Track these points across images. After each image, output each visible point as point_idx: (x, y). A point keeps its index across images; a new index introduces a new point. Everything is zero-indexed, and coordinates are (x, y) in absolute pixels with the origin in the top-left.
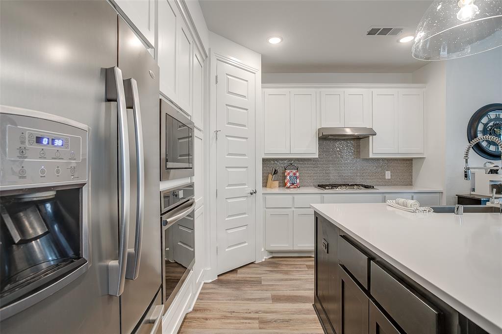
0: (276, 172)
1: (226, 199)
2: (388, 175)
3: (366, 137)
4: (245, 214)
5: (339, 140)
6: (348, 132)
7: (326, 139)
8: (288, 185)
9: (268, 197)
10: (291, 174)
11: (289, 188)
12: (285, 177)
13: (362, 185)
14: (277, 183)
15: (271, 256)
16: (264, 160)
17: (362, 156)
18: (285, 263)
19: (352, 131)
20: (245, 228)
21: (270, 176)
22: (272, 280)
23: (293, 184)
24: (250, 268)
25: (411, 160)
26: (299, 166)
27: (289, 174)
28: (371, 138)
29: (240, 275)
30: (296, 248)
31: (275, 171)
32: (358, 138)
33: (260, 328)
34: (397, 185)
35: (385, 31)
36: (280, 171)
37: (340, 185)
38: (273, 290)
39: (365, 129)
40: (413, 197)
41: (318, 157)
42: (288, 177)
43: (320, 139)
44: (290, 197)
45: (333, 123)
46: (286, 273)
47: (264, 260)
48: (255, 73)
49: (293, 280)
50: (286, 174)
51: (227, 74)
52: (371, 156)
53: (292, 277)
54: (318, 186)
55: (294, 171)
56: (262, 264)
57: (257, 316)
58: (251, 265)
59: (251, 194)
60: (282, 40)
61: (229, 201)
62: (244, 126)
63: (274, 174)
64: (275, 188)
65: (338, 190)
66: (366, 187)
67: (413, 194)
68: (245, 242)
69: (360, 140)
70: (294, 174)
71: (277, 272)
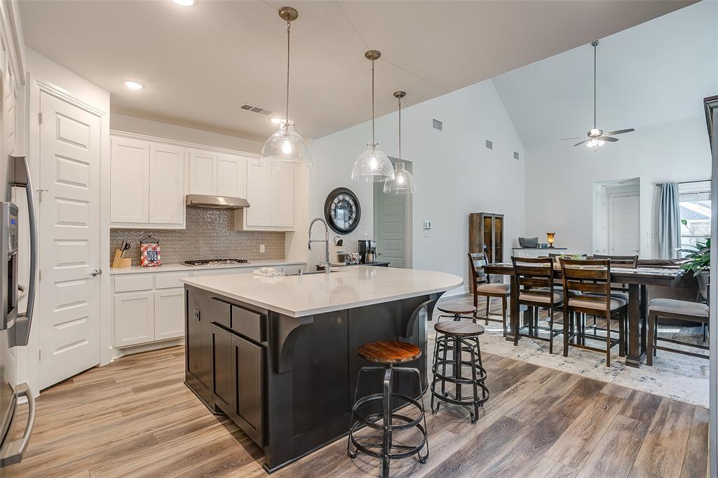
0: (127, 247)
1: (55, 283)
2: (262, 249)
3: (240, 208)
4: (84, 302)
5: (210, 209)
6: (222, 201)
7: (196, 208)
8: (146, 262)
9: (117, 278)
10: (150, 249)
11: (147, 266)
12: (141, 253)
13: (236, 260)
14: (129, 261)
15: (123, 355)
16: (113, 231)
17: (236, 229)
18: (144, 357)
19: (226, 201)
20: (84, 321)
21: (119, 252)
22: (128, 377)
23: (152, 261)
24: (93, 372)
25: (284, 233)
26: (160, 238)
27: (146, 248)
28: (245, 209)
29: (78, 383)
30: (158, 338)
31: (127, 245)
32: (231, 209)
33: (124, 416)
34: (271, 259)
35: (257, 110)
36: (133, 245)
37: (212, 261)
38: (132, 384)
39: (239, 200)
40: (283, 269)
41: (185, 228)
42: (146, 253)
43: (188, 207)
44: (150, 276)
45: (203, 189)
46: (149, 366)
47: (113, 361)
48: (100, 117)
49: (159, 369)
50: (142, 249)
51: (57, 113)
52: (245, 229)
53: (155, 368)
54: (186, 262)
55: (154, 245)
56: (110, 365)
57: (118, 408)
58: (92, 371)
59: (94, 275)
60: (144, 87)
61: (59, 285)
62: (84, 185)
63: (125, 248)
64: (127, 266)
65: (209, 266)
66: (240, 261)
67: (282, 267)
68: (84, 340)
69: (234, 212)
70: (154, 249)
71: (135, 368)
